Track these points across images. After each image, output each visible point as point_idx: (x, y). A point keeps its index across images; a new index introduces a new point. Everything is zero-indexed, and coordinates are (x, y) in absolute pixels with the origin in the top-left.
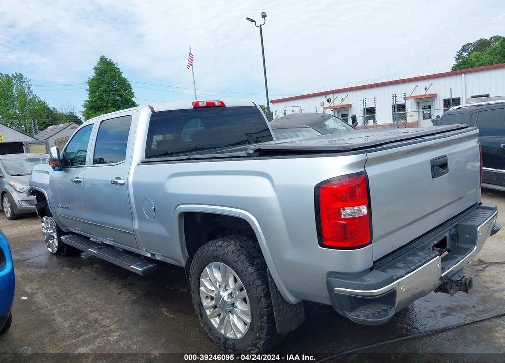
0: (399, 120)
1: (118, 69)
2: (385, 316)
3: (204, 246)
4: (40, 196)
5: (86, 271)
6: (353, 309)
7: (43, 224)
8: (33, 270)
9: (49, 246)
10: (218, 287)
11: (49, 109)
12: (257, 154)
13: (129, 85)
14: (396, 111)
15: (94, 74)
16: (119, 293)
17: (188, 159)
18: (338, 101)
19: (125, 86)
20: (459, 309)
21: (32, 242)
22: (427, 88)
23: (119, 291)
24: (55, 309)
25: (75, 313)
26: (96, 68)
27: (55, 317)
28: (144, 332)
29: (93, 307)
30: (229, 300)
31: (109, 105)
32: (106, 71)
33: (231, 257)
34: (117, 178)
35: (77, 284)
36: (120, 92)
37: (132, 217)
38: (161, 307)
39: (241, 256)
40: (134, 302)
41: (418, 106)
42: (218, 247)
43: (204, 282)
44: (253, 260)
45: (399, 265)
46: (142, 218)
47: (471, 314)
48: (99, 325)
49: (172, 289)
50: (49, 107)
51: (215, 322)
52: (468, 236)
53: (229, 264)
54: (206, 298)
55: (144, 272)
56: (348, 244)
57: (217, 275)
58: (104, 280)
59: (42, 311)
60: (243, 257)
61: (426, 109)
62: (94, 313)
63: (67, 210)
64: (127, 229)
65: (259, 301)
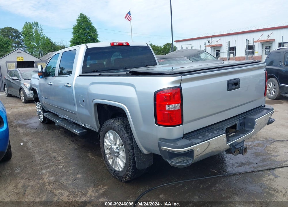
0: (249, 55)
1: (90, 21)
2: (186, 163)
3: (106, 122)
4: (35, 92)
5: (56, 132)
6: (171, 158)
7: (37, 106)
8: (30, 130)
9: (39, 118)
10: (112, 143)
11: (52, 43)
12: (131, 74)
13: (96, 30)
14: (248, 49)
15: (76, 24)
16: (69, 145)
17: (100, 75)
18: (214, 42)
19: (93, 31)
20: (248, 164)
21: (32, 115)
22: (269, 36)
23: (70, 143)
24: (36, 150)
25: (45, 153)
26: (77, 20)
27: (35, 154)
28: (77, 165)
29: (55, 151)
30: (117, 151)
31: (84, 41)
32: (83, 22)
33: (118, 128)
34: (68, 84)
35: (49, 138)
36: (90, 34)
37: (74, 105)
38: (89, 153)
39: (122, 128)
40: (76, 149)
41: (263, 46)
42: (112, 123)
43: (106, 140)
44: (128, 131)
45: (200, 137)
46: (79, 106)
47: (253, 167)
48: (55, 159)
49: (97, 144)
50: (52, 41)
51: (110, 161)
52: (250, 124)
53: (116, 132)
54: (107, 149)
55: (80, 134)
56: (169, 124)
57: (112, 137)
58: (63, 137)
59: (29, 151)
60: (123, 129)
61: (267, 48)
62: (54, 154)
63: (46, 99)
64: (72, 111)
65: (129, 151)
